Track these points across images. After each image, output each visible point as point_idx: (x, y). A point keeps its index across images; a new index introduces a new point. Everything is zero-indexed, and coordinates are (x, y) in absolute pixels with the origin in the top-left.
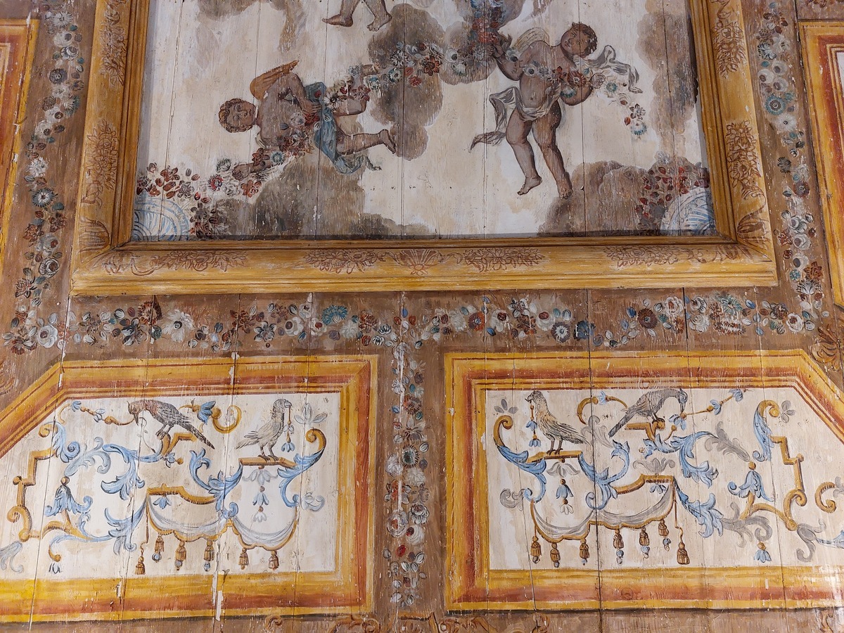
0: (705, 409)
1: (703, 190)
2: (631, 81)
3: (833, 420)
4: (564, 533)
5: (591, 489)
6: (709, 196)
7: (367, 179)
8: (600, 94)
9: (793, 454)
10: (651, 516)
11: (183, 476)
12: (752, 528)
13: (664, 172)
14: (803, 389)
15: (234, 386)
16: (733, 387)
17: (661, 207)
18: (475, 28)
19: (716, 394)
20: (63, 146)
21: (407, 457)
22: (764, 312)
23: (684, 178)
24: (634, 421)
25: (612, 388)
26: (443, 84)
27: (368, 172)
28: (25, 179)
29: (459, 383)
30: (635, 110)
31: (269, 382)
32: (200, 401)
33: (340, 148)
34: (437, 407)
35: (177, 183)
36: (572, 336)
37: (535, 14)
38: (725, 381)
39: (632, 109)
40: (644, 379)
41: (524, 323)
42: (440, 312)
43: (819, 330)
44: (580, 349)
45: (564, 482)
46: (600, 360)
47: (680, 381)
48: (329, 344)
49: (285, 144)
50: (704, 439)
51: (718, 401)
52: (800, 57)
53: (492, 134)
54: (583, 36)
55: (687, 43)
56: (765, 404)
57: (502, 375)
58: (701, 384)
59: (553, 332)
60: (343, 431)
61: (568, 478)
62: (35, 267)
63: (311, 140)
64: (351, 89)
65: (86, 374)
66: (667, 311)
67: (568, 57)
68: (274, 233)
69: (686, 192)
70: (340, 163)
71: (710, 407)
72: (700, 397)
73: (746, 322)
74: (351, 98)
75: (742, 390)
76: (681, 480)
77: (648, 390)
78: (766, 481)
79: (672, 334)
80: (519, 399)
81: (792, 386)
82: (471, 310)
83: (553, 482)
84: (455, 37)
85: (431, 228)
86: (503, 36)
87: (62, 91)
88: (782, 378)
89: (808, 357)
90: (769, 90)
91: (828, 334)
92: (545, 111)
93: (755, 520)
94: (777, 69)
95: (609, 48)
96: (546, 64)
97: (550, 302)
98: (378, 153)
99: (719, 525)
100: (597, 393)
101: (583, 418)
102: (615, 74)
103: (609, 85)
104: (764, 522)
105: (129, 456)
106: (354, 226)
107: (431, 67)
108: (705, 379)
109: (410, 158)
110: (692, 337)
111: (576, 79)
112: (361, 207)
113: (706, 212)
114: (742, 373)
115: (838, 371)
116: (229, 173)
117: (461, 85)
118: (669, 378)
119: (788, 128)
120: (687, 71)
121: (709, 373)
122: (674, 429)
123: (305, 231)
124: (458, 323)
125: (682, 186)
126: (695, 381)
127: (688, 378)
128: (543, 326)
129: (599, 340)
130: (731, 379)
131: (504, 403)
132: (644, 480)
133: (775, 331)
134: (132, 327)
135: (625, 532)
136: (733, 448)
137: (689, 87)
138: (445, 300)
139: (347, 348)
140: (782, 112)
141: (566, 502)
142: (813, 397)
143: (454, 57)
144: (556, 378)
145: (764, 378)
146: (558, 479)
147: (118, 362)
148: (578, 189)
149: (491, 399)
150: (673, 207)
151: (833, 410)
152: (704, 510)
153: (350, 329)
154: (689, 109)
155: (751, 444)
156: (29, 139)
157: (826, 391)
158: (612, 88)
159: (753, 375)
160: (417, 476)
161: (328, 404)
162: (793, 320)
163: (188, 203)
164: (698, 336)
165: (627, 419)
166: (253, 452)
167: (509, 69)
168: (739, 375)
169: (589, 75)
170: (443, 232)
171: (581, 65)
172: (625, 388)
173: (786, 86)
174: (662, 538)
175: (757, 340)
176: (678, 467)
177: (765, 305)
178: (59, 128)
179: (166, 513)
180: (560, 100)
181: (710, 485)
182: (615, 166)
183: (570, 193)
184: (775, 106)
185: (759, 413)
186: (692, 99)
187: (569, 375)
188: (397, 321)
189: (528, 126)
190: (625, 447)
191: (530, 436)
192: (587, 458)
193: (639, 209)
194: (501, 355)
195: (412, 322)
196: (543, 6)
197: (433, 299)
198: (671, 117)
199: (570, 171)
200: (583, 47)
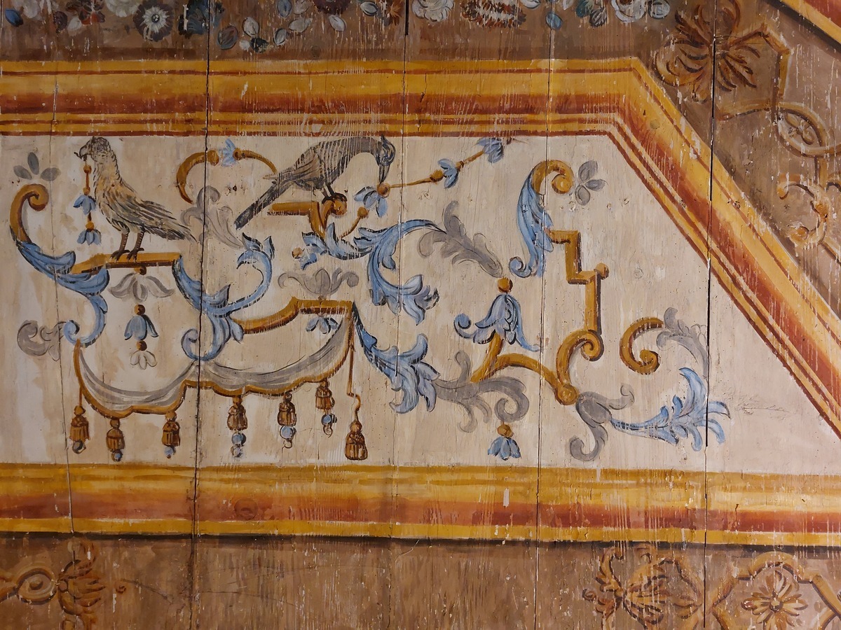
0: (426, 176)
3: (678, 198)
4: (136, 401)
5: (193, 324)
9: (589, 264)
10: (303, 374)
12: (491, 398)
14: (627, 138)
16: (486, 134)
19: (452, 147)
25: (250, 134)
36: (175, 28)
38: (471, 122)
40: (315, 117)
41: (80, 2)
43: (677, 17)
44: (190, 54)
45: (141, 310)
46: (229, 78)
47: (383, 121)
51: (454, 160)
56: (544, 167)
57: (31, 105)
58: (424, 127)
59: (138, 20)
71: (437, 172)
72: (419, 153)
75: (503, 140)
76: (367, 310)
77: (321, 139)
79: (378, 26)
80: (63, 152)
81: (605, 133)
83: (120, 310)
88: (588, 116)
89: (647, 75)
91: (694, 26)
93: (498, 385)
99: (429, 391)
100: (218, 143)
101: (188, 191)
104: (516, 388)
108: (433, 117)
110: (415, 30)
114: (507, 106)
115: (705, 101)
118: (362, 116)
121: (442, 106)
126: (412, 122)
127: (399, 116)
128: (119, 8)
129: (230, 38)
130: (484, 117)
131: (33, 159)
132: (295, 309)
133: (586, 20)
135: (252, 404)
136: (474, 252)
141: (143, 346)
142: (645, 155)
144: (138, 113)
145: (550, 117)
146: (130, 304)
149: (9, 153)
151: (682, 179)
152: (404, 365)
155: (508, 245)
157: (673, 143)
159: (530, 110)
164: (429, 30)
165: (273, 194)
168: (500, 110)
172: (274, 134)
174: (321, 413)
175: (546, 39)
176: (364, 286)
181: (420, 318)
185: (532, 185)
192: (190, 267)
194: (32, 66)
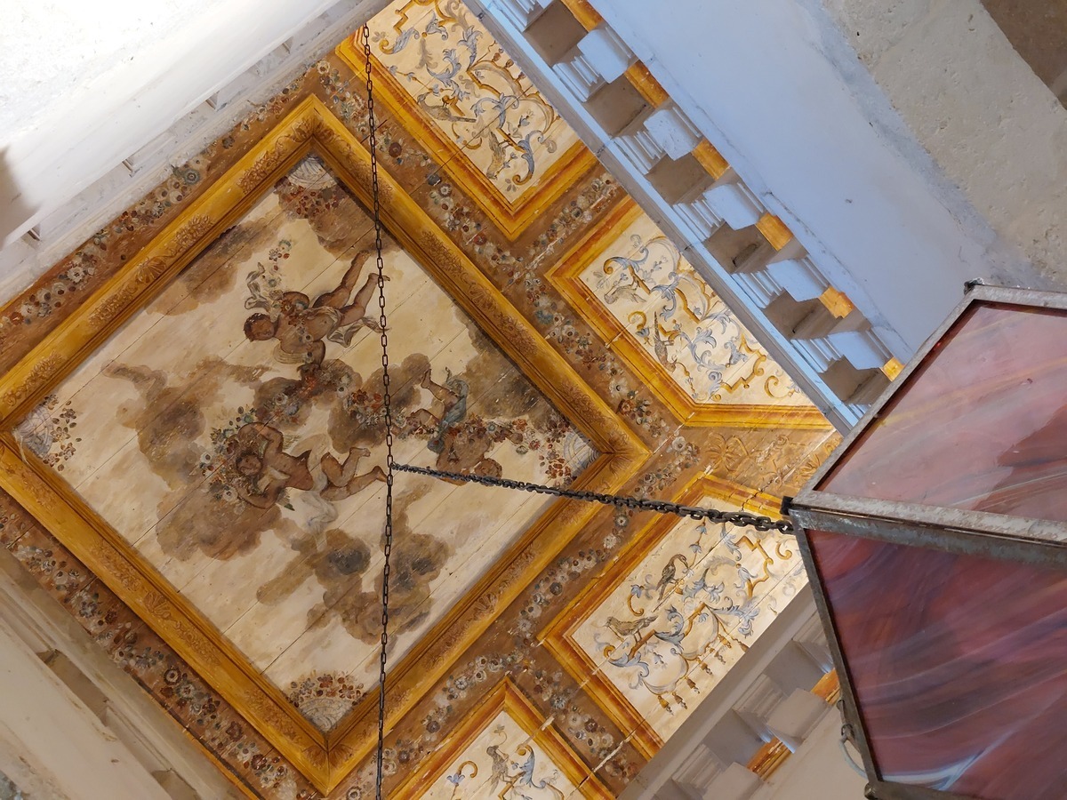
0: (417, 81)
1: (290, 178)
2: (258, 275)
4: (543, 106)
5: (510, 108)
6: (291, 172)
7: (459, 369)
8: (284, 286)
9: (399, 17)
10: (496, 69)
11: (679, 313)
12: (456, 12)
13: (299, 209)
15: (619, 330)
16: (392, 75)
17: (324, 194)
18: (312, 394)
19: (403, 82)
20: (588, 542)
21: (577, 215)
22: (333, 89)
23: (292, 194)
25: (450, 139)
26: (365, 380)
27: (454, 373)
28: (623, 540)
29: (520, 221)
30: (274, 257)
31: (604, 316)
32: (641, 341)
33: (455, 401)
34: (541, 222)
35: (552, 464)
36: (442, 183)
37: (267, 369)
38: (392, 82)
39: (275, 260)
40: (429, 126)
41: (459, 214)
42: (493, 264)
44: (445, 173)
45: (519, 126)
46: (441, 157)
47: (414, 106)
48: (561, 305)
49: (481, 432)
50: (433, 71)
51: (406, 78)
53: (369, 326)
54: (253, 329)
55: (199, 262)
56: (385, 52)
57: (496, 202)
58: (405, 94)
59: (449, 194)
60: (594, 258)
61: (516, 125)
62: (656, 486)
63: (466, 420)
64: (416, 427)
65: (678, 407)
66: (382, 143)
67: (277, 325)
68: (532, 388)
69: (300, 187)
70: (463, 393)
71: (413, 80)
72: (413, 89)
74: (421, 423)
75: (389, 69)
76: (465, 67)
77: (433, 119)
78: (426, 22)
79: (391, 130)
80: (500, 182)
81: (362, 43)
82: (477, 248)
83: (525, 131)
84: (328, 401)
85: (454, 309)
86: (302, 374)
87: (561, 577)
88: (362, 52)
90: (185, 188)
92: (326, 308)
93: (451, 13)
95: (248, 306)
96: (295, 334)
97: (435, 210)
98: (438, 378)
99: (470, 30)
100: (460, 145)
101: (479, 142)
102: (262, 289)
103: (272, 286)
104: (447, 8)
105: (693, 347)
106: (490, 351)
107: (360, 397)
108: (401, 94)
109: (426, 358)
110: (383, 118)
111: (288, 308)
112: (476, 358)
113: (303, 166)
114: (379, 76)
116: (524, 444)
117: (355, 370)
118: (418, 113)
120: (219, 247)
121: (395, 94)
122: (442, 90)
123: (517, 374)
124: (490, 248)
125: (299, 192)
126: (407, 98)
127: (409, 103)
128: (451, 203)
129: (430, 166)
130: (388, 80)
131: (509, 189)
132: (482, 86)
133: (338, 75)
134: (639, 408)
135: (515, 76)
136: (424, 51)
137: (229, 237)
138: (485, 267)
139: (555, 294)
140: (193, 170)
141: (527, 117)
143: (342, 389)
144: (473, 174)
145: (373, 63)
146: (520, 130)
147: (659, 398)
148: (356, 249)
149: (513, 197)
150: (317, 187)
152: (469, 43)
153: (544, 302)
154: (244, 227)
155: (414, 44)
156: (601, 564)
158: (273, 283)
159: (375, 69)
160: (581, 202)
161: (588, 277)
162: (323, 69)
163: (558, 447)
165: (459, 119)
166: (641, 292)
167: (319, 352)
168: (382, 77)
169: (278, 303)
170: (449, 301)
171: (274, 313)
172: (444, 132)
174: (501, 55)
175: (353, 81)
176: (459, 73)
177: (328, 91)
178: (582, 555)
179: (699, 305)
180: (311, 306)
181: (454, 50)
182: (321, 240)
183: (362, 252)
185: (393, 51)
186: (236, 230)
187: (463, 167)
188: (519, 282)
189: (345, 310)
190: (474, 108)
191: (513, 161)
192: (497, 123)
193: (335, 205)
194: (486, 211)
195: (512, 274)
196: (257, 369)
197: (490, 273)
198: (259, 233)
199: (348, 263)
200: (262, 322)
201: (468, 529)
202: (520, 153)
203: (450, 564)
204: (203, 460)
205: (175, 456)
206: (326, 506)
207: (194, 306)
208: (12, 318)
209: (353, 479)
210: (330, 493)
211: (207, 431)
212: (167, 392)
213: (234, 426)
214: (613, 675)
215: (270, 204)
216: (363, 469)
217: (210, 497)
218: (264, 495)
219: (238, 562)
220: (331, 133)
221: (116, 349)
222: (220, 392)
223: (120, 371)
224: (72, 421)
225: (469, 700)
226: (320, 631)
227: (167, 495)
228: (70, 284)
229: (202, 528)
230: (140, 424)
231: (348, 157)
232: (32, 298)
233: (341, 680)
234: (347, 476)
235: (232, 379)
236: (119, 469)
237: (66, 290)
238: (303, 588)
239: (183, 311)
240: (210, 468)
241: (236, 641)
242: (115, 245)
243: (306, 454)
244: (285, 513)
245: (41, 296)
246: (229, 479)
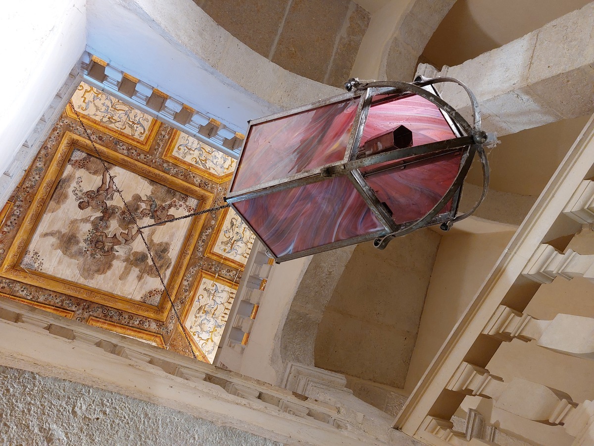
0: (98, 116)
1: (72, 158)
2: (75, 190)
5: (130, 114)
6: (71, 156)
7: (149, 194)
8: (85, 191)
9: (83, 99)
11: (205, 154)
13: (79, 166)
14: (73, 109)
15: (191, 165)
16: (89, 117)
17: (84, 159)
18: (108, 218)
19: (94, 117)
20: (207, 225)
21: (164, 137)
22: (73, 127)
23: (75, 163)
24: (114, 121)
25: (116, 129)
26: (122, 208)
28: (216, 221)
29: (147, 145)
31: (184, 163)
32: (198, 165)
33: (152, 203)
34: (154, 143)
35: (188, 209)
36: (119, 143)
37: (91, 216)
38: (90, 119)
39: (79, 184)
40: (108, 127)
41: (128, 150)
42: (145, 160)
44: (119, 139)
46: (116, 135)
47: (100, 123)
48: (171, 164)
49: (164, 208)
50: (101, 111)
52: (25, 179)
53: (116, 192)
54: (81, 206)
55: (54, 194)
56: (84, 110)
57: (138, 142)
58: (96, 121)
59: (123, 145)
60: (174, 147)
61: (134, 118)
62: (219, 203)
63: (158, 207)
64: (144, 214)
65: (216, 179)
66: (95, 137)
67: (88, 202)
68: (173, 191)
69: (76, 160)
70: (153, 200)
71: (96, 116)
72: (98, 119)
73: (78, 127)
75: (87, 115)
76: (110, 106)
77: (108, 125)
79: (96, 133)
80: (137, 136)
81: (75, 111)
82: (138, 157)
83: (137, 119)
84: (114, 218)
85: (140, 177)
86: (103, 213)
87: (204, 237)
88: (76, 113)
90: (40, 174)
92: (101, 192)
94: (34, 178)
96: (95, 203)
97: (121, 151)
98: (144, 198)
99: (107, 95)
100: (120, 130)
101: (125, 127)
105: (213, 162)
106: (156, 185)
107: (123, 213)
109: (138, 194)
110: (92, 130)
111: (89, 196)
112: (153, 188)
113: (74, 153)
116: (177, 207)
117: (118, 206)
118: (102, 125)
119: (40, 163)
120: (59, 187)
121: (93, 122)
122: (107, 116)
123: (167, 188)
124: (142, 156)
127: (98, 123)
129: (113, 139)
131: (140, 137)
133: (72, 122)
134: (205, 184)
136: (96, 106)
137: (61, 183)
138: (143, 162)
139: (167, 162)
140: (40, 167)
141: (136, 114)
142: (72, 106)
143: (117, 213)
144: (127, 137)
145: (81, 115)
147: (209, 179)
148: (102, 172)
149: (142, 139)
150: (81, 158)
152: (109, 99)
153: (165, 165)
154: (64, 178)
155: (91, 105)
156: (213, 229)
158: (81, 191)
159: (83, 117)
160: (163, 133)
161: (175, 153)
162: (66, 122)
163: (187, 204)
165: (116, 122)
166: (191, 152)
167: (105, 205)
168: (86, 118)
169: (85, 196)
170: (138, 176)
171: (86, 199)
172: (113, 128)
173: (34, 173)
177: (71, 128)
178: (207, 229)
179: (209, 149)
180: (96, 193)
182: (90, 173)
183: (104, 172)
184: (41, 169)
185: (86, 109)
186: (62, 180)
188: (155, 162)
189: (107, 190)
190: (119, 118)
191: (138, 129)
192: (128, 119)
193: (90, 161)
194: (136, 146)
195: (152, 161)
196: (88, 217)
197: (146, 163)
198: (70, 178)
199: (102, 176)
200: (83, 204)
201: (172, 236)
202: (139, 126)
203: (171, 247)
204: (84, 249)
205: (75, 252)
206: (128, 247)
207: (60, 207)
208: (2, 233)
209: (132, 236)
210: (127, 243)
211: (82, 241)
212: (64, 235)
213: (89, 236)
214: (228, 256)
215: (69, 169)
216: (134, 231)
217: (92, 258)
218: (108, 251)
219: (109, 273)
220: (78, 141)
221: (41, 229)
222: (80, 228)
223: (46, 235)
224: (38, 255)
225: (193, 279)
226: (142, 280)
227: (78, 263)
228: (17, 216)
229: (94, 268)
230: (60, 247)
231: (87, 145)
232: (6, 225)
233: (155, 291)
234: (130, 236)
235: (82, 223)
236: (60, 262)
237: (16, 218)
238: (132, 271)
239: (57, 209)
240: (88, 250)
241: (119, 294)
242: (26, 199)
243: (115, 235)
244: (117, 254)
245: (9, 223)
246: (95, 251)
